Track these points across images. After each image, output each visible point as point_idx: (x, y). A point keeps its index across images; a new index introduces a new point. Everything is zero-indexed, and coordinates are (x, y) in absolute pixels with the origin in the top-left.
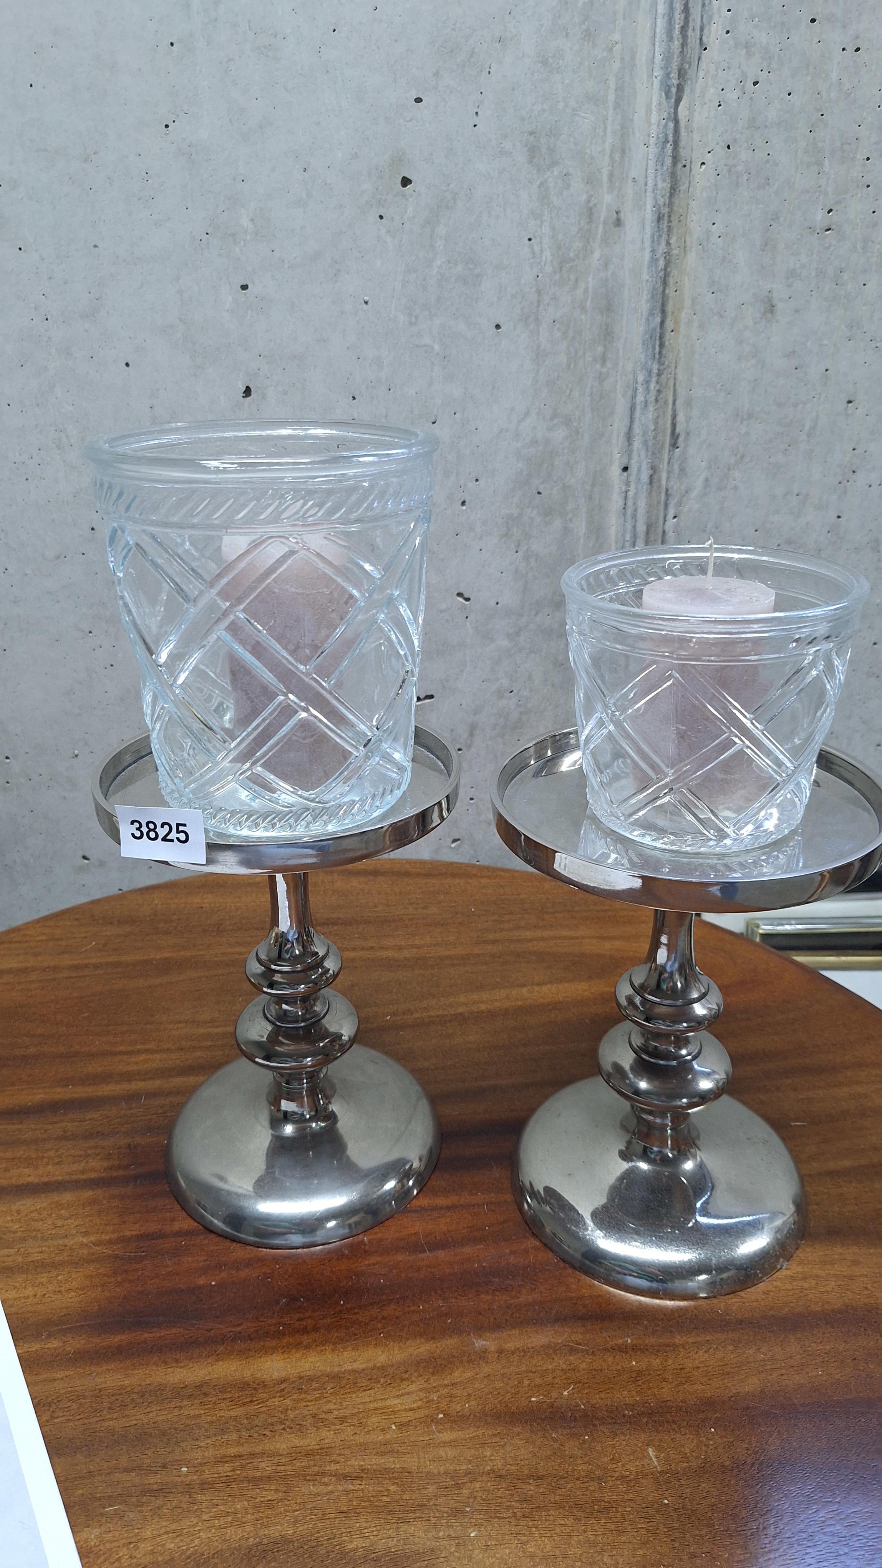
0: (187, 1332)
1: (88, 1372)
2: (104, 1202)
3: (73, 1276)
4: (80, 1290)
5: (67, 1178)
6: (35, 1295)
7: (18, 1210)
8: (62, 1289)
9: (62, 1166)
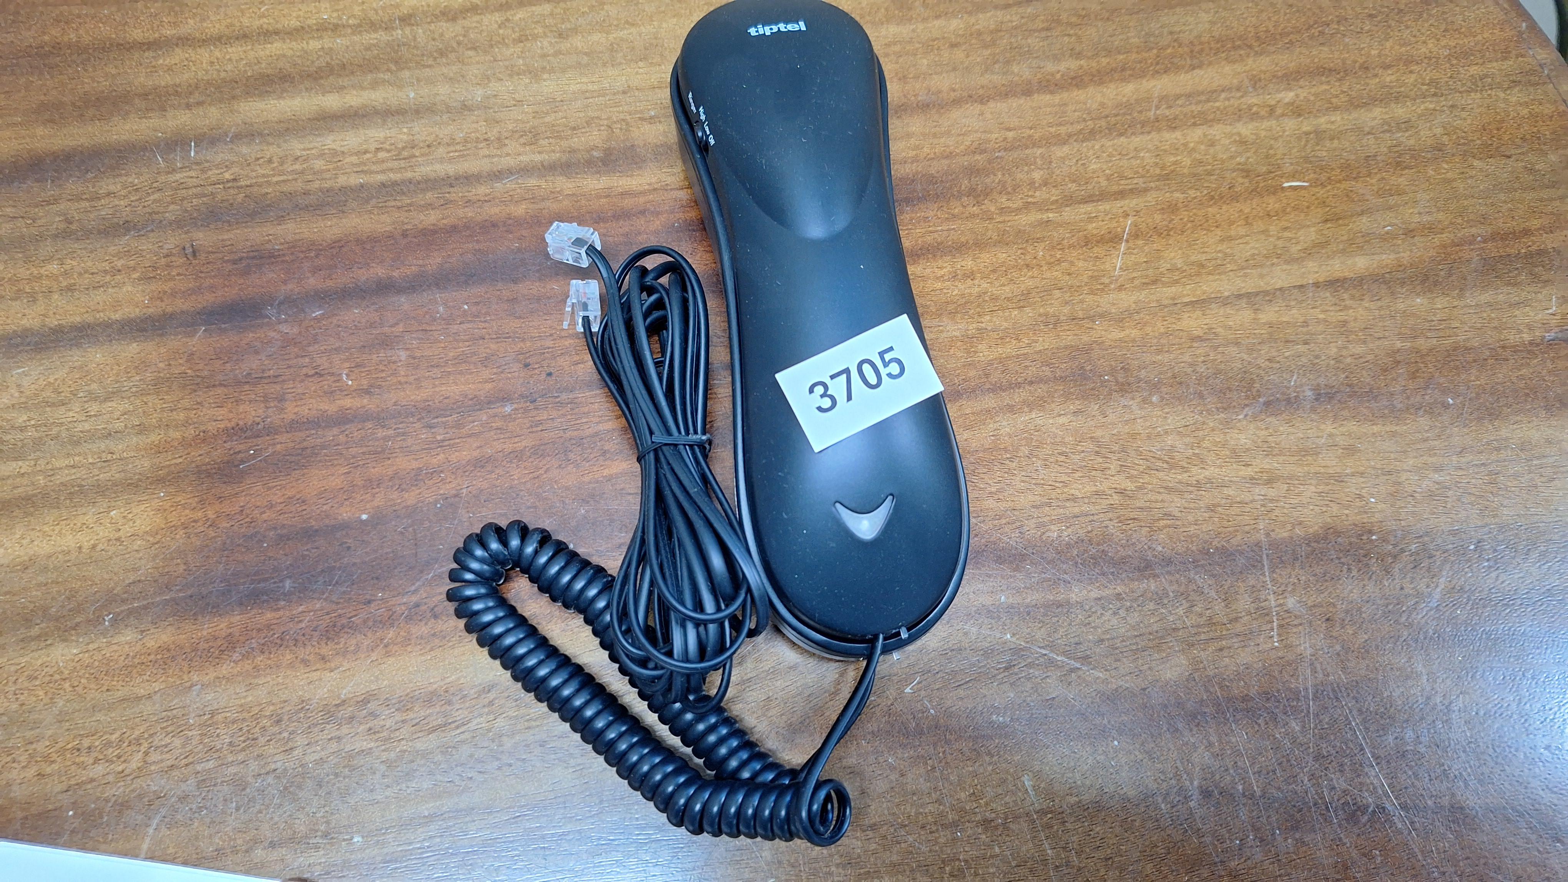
0: (334, 607)
1: (188, 684)
2: (161, 365)
3: (135, 511)
4: (152, 536)
5: (89, 318)
6: (80, 548)
7: (19, 386)
8: (121, 533)
9: (76, 294)
